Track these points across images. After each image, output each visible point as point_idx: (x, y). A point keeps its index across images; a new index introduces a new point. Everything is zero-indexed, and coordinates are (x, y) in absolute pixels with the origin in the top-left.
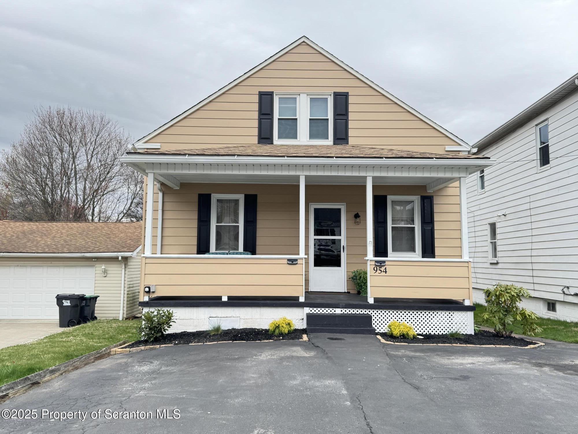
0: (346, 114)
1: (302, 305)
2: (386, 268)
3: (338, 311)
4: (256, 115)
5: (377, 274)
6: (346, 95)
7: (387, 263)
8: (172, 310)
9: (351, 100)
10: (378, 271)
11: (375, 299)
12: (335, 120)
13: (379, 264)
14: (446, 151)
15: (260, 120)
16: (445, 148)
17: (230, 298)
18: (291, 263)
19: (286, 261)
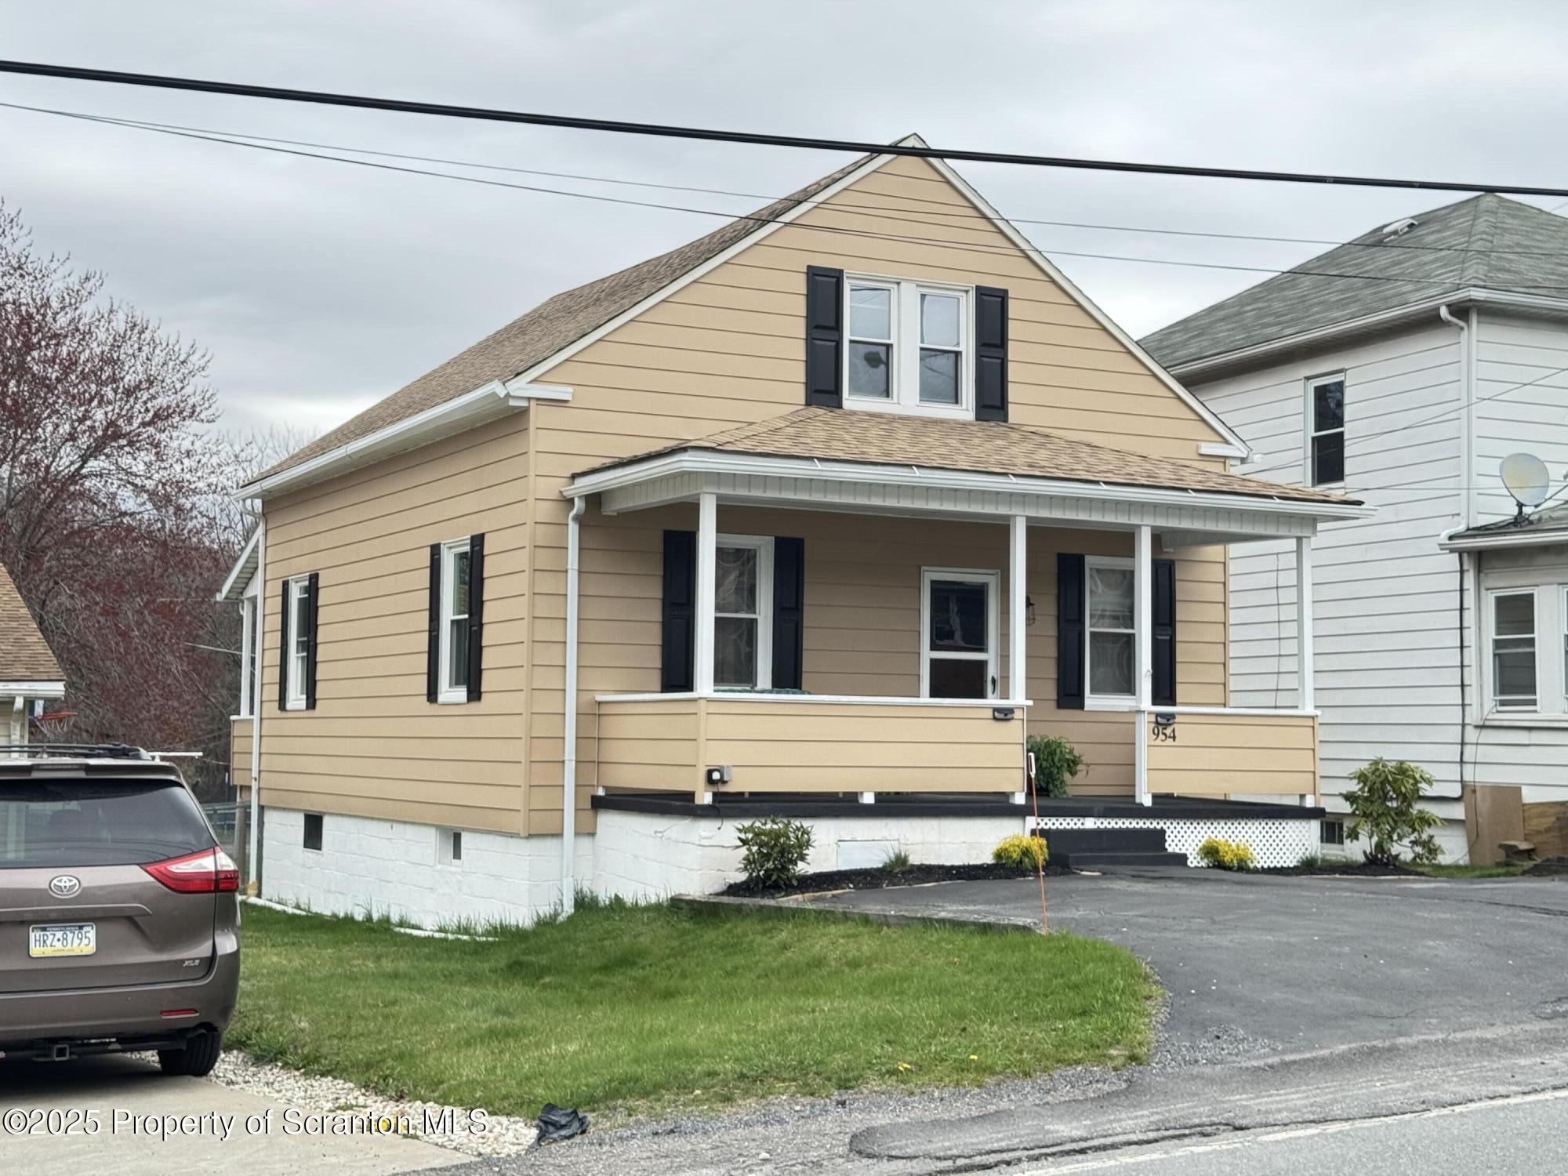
0: (1002, 343)
1: (1020, 812)
2: (1174, 731)
3: (1090, 823)
4: (800, 328)
5: (1158, 742)
6: (1002, 296)
7: (1178, 719)
8: (807, 823)
9: (1014, 309)
10: (1162, 737)
11: (1155, 797)
12: (979, 356)
13: (1164, 721)
14: (1202, 455)
15: (810, 341)
16: (1198, 447)
17: (879, 796)
18: (1002, 716)
19: (989, 714)
